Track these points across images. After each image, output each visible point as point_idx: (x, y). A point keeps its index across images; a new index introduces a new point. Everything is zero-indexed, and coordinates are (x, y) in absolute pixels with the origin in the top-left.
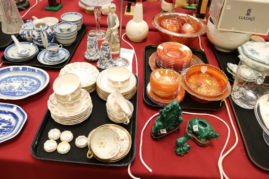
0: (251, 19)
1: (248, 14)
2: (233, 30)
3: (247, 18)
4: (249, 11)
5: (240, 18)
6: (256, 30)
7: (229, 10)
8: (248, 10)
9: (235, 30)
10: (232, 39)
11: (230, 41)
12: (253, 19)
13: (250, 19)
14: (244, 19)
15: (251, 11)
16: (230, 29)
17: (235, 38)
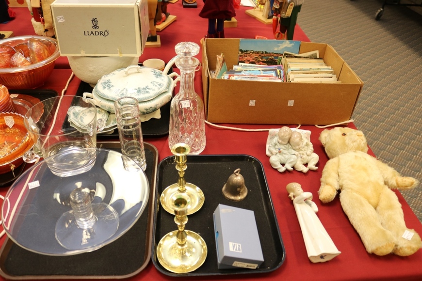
0: (103, 34)
1: (95, 27)
2: (83, 54)
3: (97, 33)
4: (95, 21)
5: (86, 33)
6: (118, 49)
7: (63, 23)
8: (92, 21)
9: (86, 53)
10: (91, 69)
11: (90, 71)
12: (106, 33)
13: (101, 33)
14: (92, 34)
15: (97, 21)
16: (78, 53)
17: (95, 67)
